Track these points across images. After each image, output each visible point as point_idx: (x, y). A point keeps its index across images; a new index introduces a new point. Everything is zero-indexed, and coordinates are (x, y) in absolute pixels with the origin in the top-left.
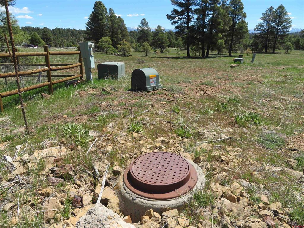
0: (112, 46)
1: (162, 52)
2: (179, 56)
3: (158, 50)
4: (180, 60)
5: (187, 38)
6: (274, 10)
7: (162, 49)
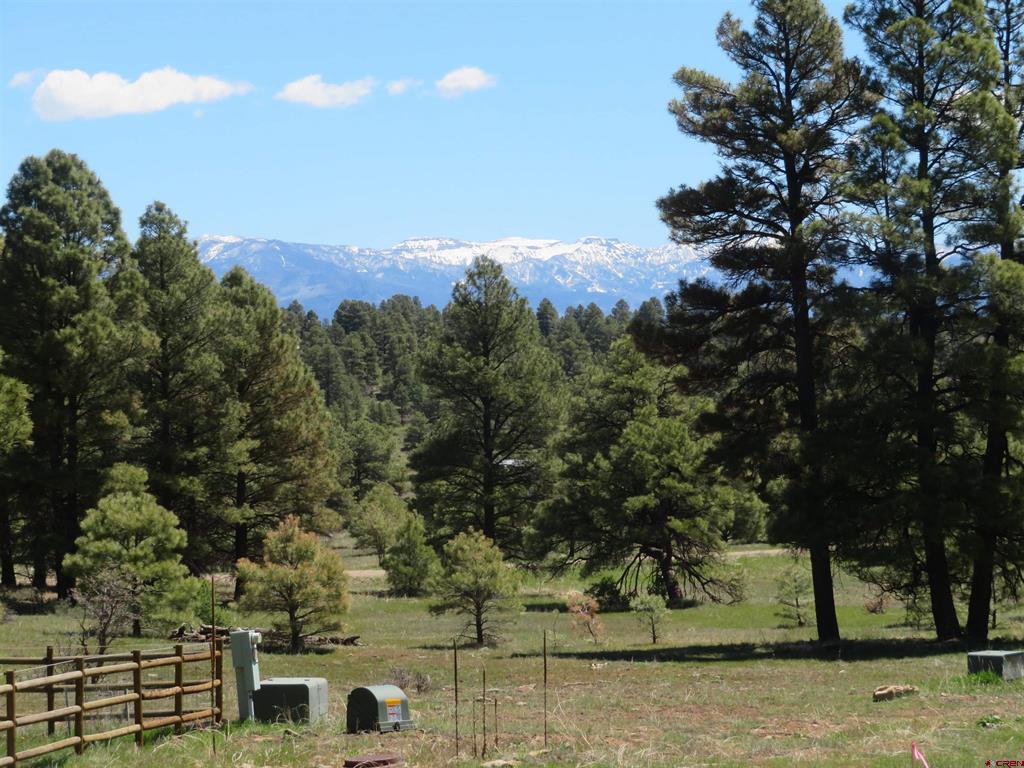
0: (185, 568)
3: (637, 573)
7: (665, 565)
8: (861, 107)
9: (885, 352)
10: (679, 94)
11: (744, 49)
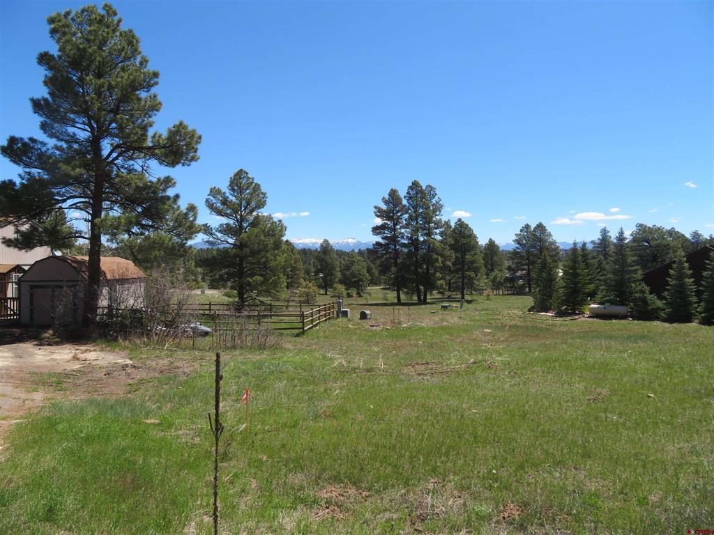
1: (359, 295)
2: (386, 302)
3: (354, 292)
4: (387, 307)
5: (396, 278)
6: (532, 229)
7: (358, 290)
8: (407, 212)
9: (410, 254)
10: (374, 210)
11: (386, 202)
